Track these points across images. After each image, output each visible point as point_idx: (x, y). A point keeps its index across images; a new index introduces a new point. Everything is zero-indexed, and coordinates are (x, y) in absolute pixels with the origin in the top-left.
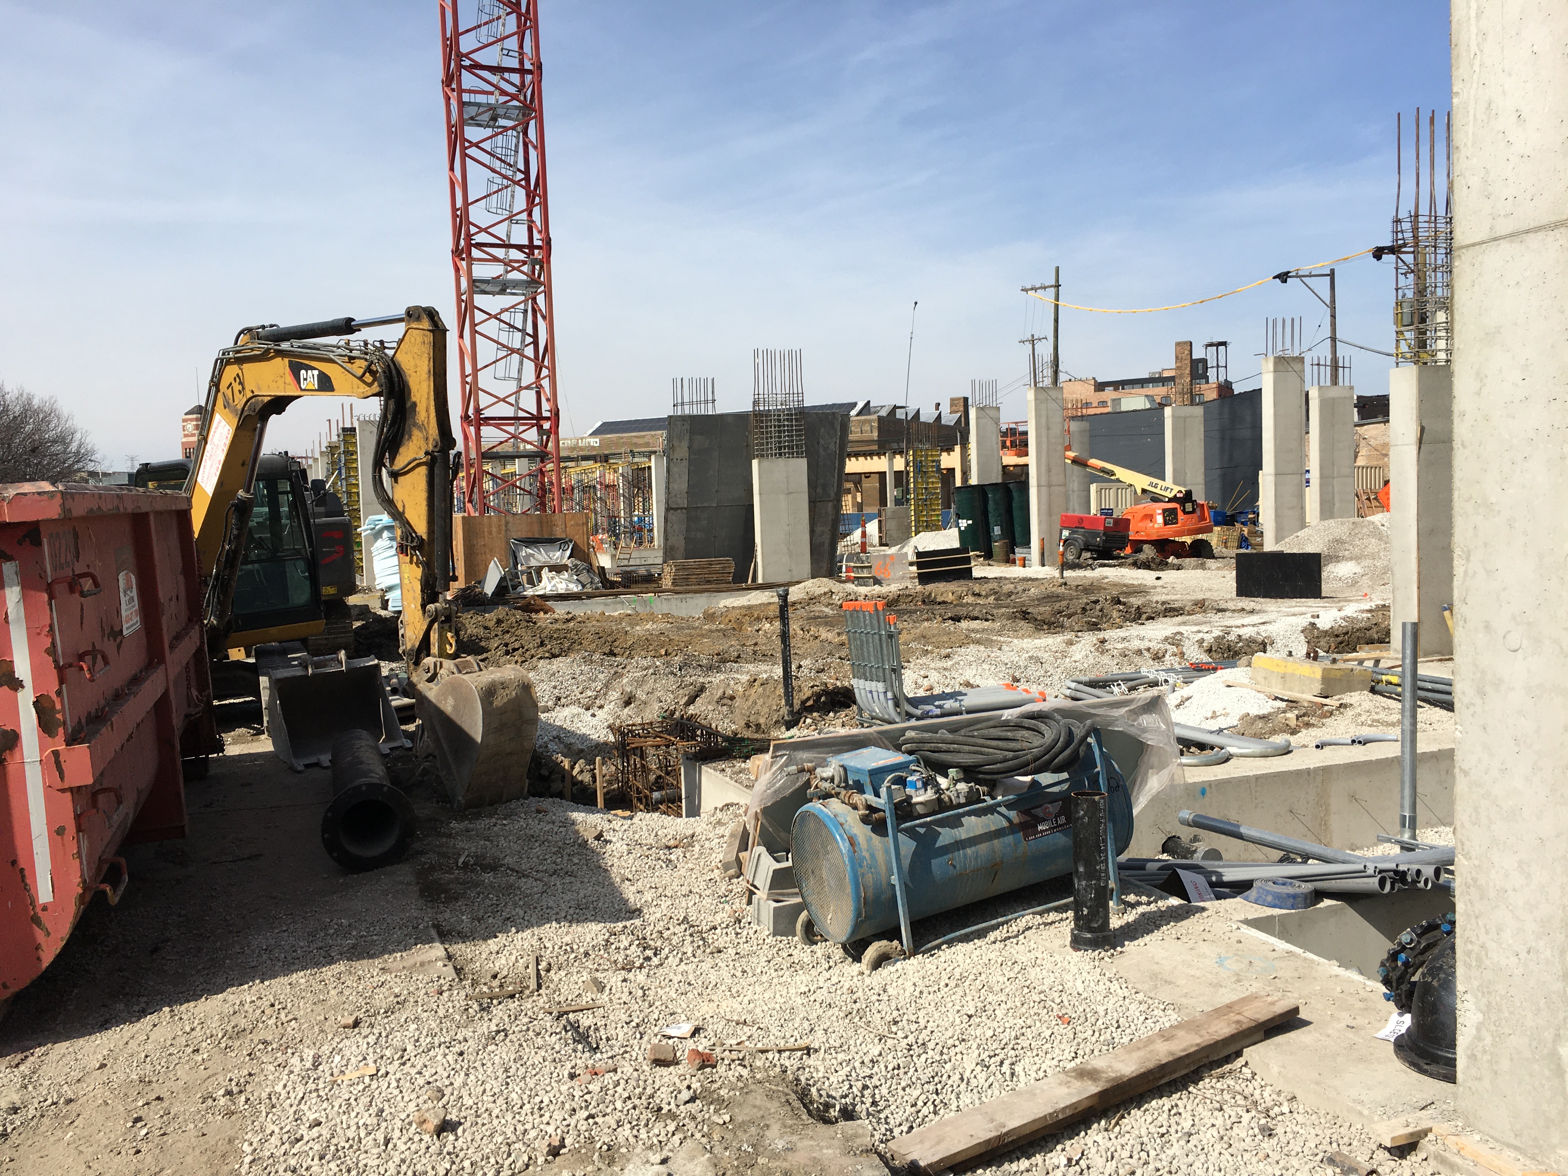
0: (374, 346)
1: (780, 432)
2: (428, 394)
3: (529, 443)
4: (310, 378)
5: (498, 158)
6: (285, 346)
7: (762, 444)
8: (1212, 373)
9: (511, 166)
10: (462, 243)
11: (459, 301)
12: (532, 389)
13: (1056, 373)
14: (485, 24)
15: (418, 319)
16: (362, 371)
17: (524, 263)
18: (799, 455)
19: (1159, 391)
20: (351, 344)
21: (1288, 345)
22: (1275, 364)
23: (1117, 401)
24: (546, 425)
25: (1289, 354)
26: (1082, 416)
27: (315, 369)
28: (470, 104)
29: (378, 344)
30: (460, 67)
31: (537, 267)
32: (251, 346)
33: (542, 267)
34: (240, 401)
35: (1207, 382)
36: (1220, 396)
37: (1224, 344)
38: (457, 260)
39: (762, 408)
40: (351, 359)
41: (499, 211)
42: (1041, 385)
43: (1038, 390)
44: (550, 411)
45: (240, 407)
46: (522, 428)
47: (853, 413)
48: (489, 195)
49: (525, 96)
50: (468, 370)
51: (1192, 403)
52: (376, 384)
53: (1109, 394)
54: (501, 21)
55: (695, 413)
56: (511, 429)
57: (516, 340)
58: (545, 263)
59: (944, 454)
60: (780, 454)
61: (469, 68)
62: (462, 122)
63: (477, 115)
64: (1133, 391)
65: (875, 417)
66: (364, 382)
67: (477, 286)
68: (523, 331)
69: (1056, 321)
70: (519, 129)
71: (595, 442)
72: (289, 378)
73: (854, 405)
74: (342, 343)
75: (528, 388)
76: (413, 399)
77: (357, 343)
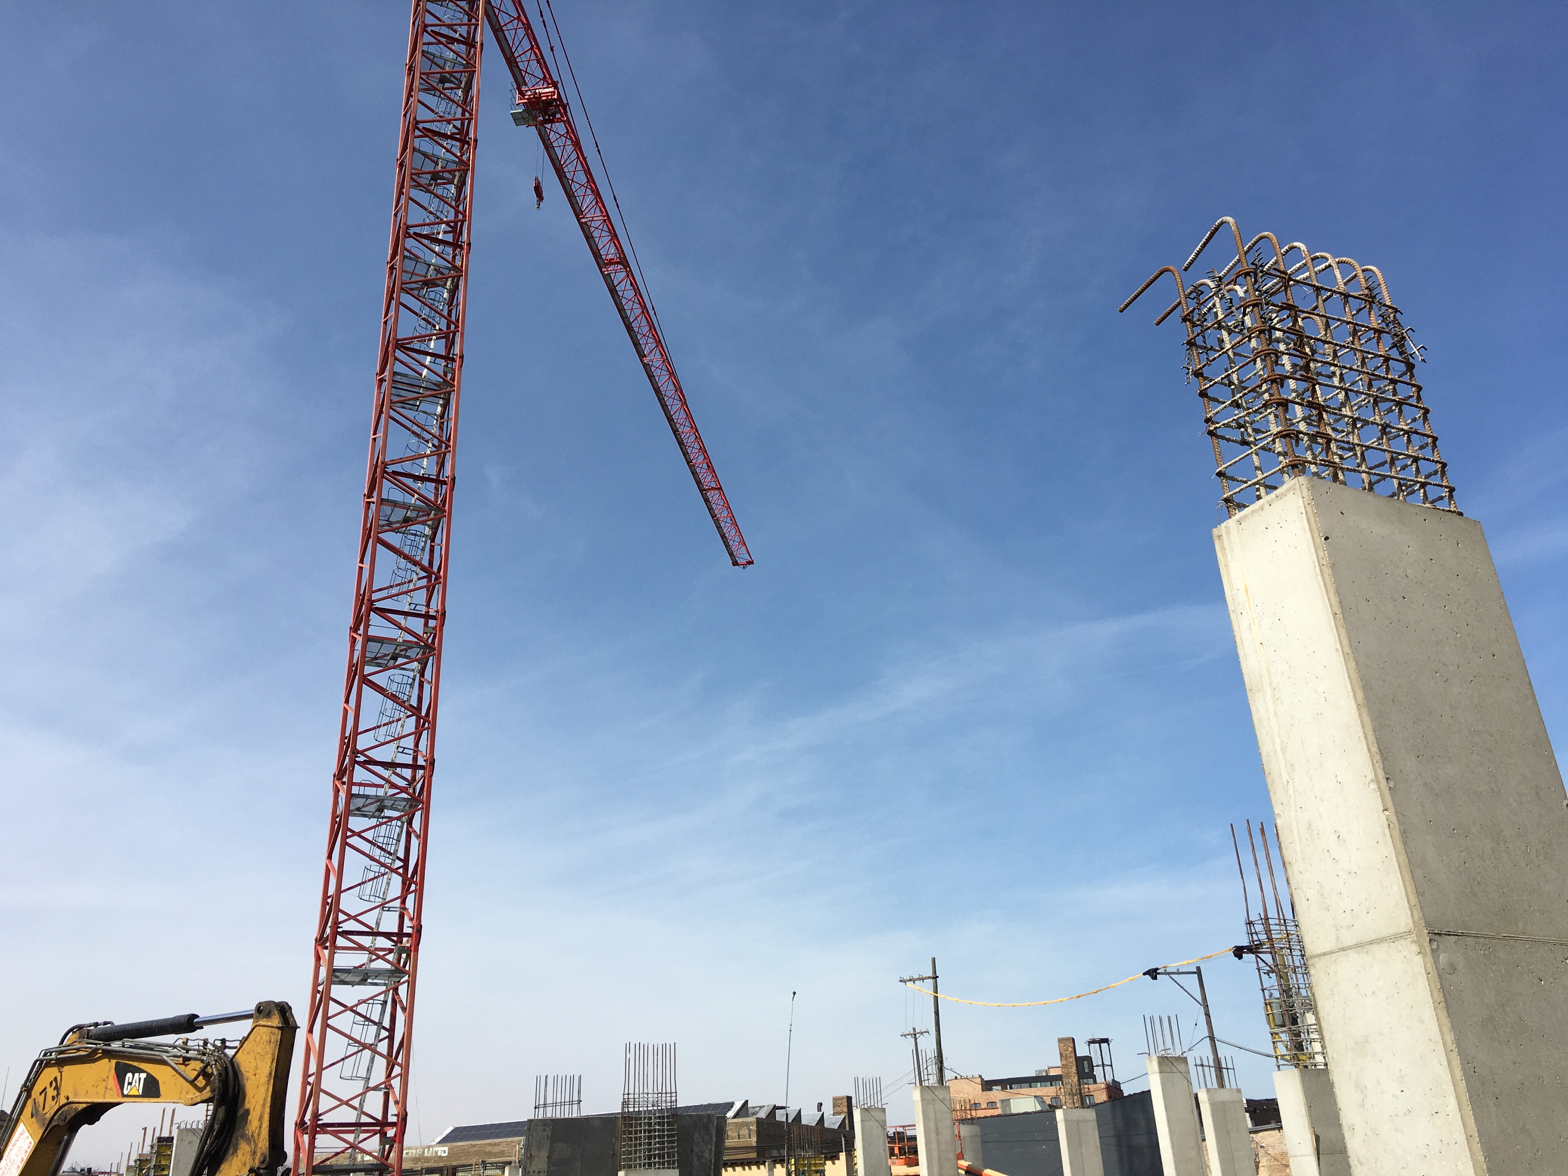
0: (214, 1045)
1: (650, 1138)
2: (265, 1100)
3: (370, 1154)
4: (135, 1082)
5: (379, 847)
6: (116, 1045)
7: (630, 1153)
8: (1098, 1072)
9: (390, 854)
10: (328, 930)
11: (315, 991)
12: (380, 1090)
13: (941, 1070)
14: (385, 725)
15: (268, 1015)
16: (196, 1073)
17: (391, 951)
18: (670, 1165)
19: (1048, 1091)
20: (190, 1043)
21: (1169, 1044)
22: (1160, 1064)
23: (1006, 1102)
24: (391, 1133)
25: (1171, 1053)
26: (972, 1119)
27: (143, 1071)
28: (358, 796)
29: (218, 1043)
30: (354, 762)
31: (404, 956)
32: (77, 1046)
33: (408, 956)
34: (51, 1108)
35: (1095, 1082)
36: (1110, 1097)
37: (1106, 1041)
38: (319, 948)
39: (631, 1110)
40: (186, 1060)
41: (372, 899)
42: (926, 1084)
43: (925, 1089)
44: (397, 1115)
45: (48, 1116)
46: (363, 1136)
47: (730, 1114)
48: (363, 883)
49: (414, 789)
50: (313, 1068)
51: (1083, 1105)
52: (208, 1088)
53: (997, 1094)
54: (400, 723)
55: (558, 1116)
56: (350, 1137)
57: (369, 1035)
58: (412, 951)
59: (829, 1163)
60: (650, 1165)
61: (363, 764)
62: (348, 812)
63: (364, 806)
64: (1022, 1091)
65: (752, 1119)
66: (196, 1087)
67: (337, 976)
68: (379, 1025)
69: (937, 1013)
70: (404, 819)
71: (443, 1151)
72: (112, 1082)
73: (731, 1105)
74: (180, 1042)
75: (376, 1088)
76: (247, 1105)
77: (196, 1043)
